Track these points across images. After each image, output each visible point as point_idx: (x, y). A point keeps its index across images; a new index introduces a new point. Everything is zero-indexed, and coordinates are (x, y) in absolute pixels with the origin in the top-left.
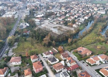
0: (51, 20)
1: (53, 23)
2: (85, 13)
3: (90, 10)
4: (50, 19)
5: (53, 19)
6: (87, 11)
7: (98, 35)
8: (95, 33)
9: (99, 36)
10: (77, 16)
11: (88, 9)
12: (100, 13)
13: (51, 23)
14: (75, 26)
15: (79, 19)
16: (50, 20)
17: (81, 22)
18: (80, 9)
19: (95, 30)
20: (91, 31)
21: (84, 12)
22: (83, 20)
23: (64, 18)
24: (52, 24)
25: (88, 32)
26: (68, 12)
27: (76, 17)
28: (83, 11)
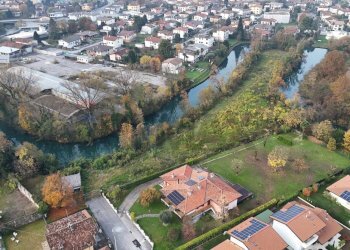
0: (73, 49)
1: (75, 59)
2: (216, 20)
3: (235, 13)
4: (66, 44)
5: (84, 43)
6: (225, 16)
7: (269, 98)
8: (256, 91)
9: (275, 103)
10: (184, 29)
11: (230, 9)
12: (271, 21)
13: (67, 58)
14: (171, 65)
15: (192, 43)
16: (66, 48)
17: (197, 53)
18: (200, 9)
19: (256, 80)
20: (237, 85)
21: (212, 20)
22: (207, 43)
23: (128, 39)
24: (69, 62)
25: (224, 89)
26: (149, 18)
27: (178, 35)
28: (212, 14)
